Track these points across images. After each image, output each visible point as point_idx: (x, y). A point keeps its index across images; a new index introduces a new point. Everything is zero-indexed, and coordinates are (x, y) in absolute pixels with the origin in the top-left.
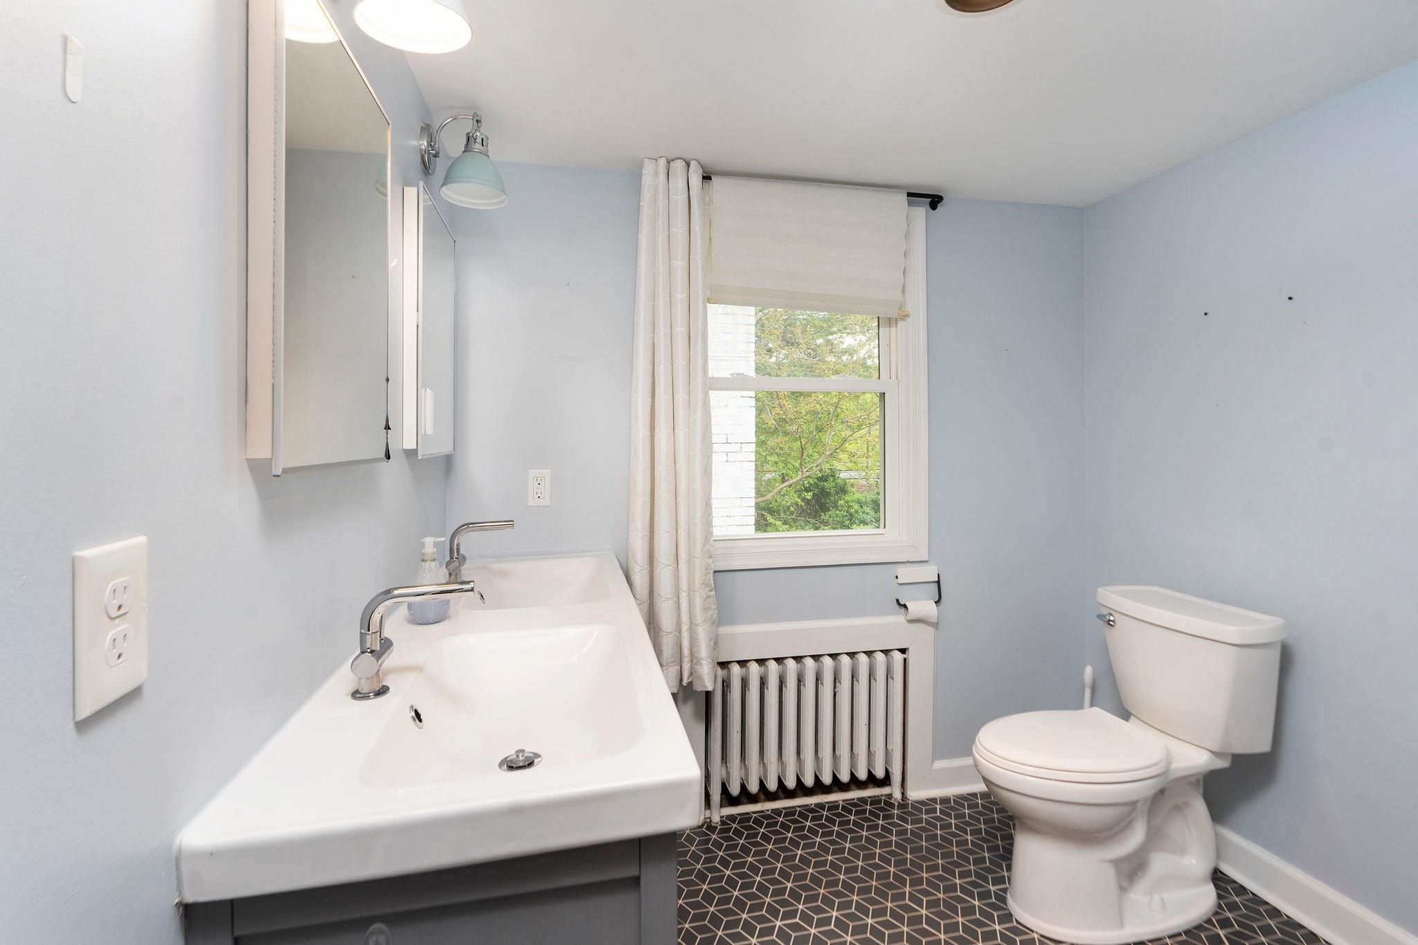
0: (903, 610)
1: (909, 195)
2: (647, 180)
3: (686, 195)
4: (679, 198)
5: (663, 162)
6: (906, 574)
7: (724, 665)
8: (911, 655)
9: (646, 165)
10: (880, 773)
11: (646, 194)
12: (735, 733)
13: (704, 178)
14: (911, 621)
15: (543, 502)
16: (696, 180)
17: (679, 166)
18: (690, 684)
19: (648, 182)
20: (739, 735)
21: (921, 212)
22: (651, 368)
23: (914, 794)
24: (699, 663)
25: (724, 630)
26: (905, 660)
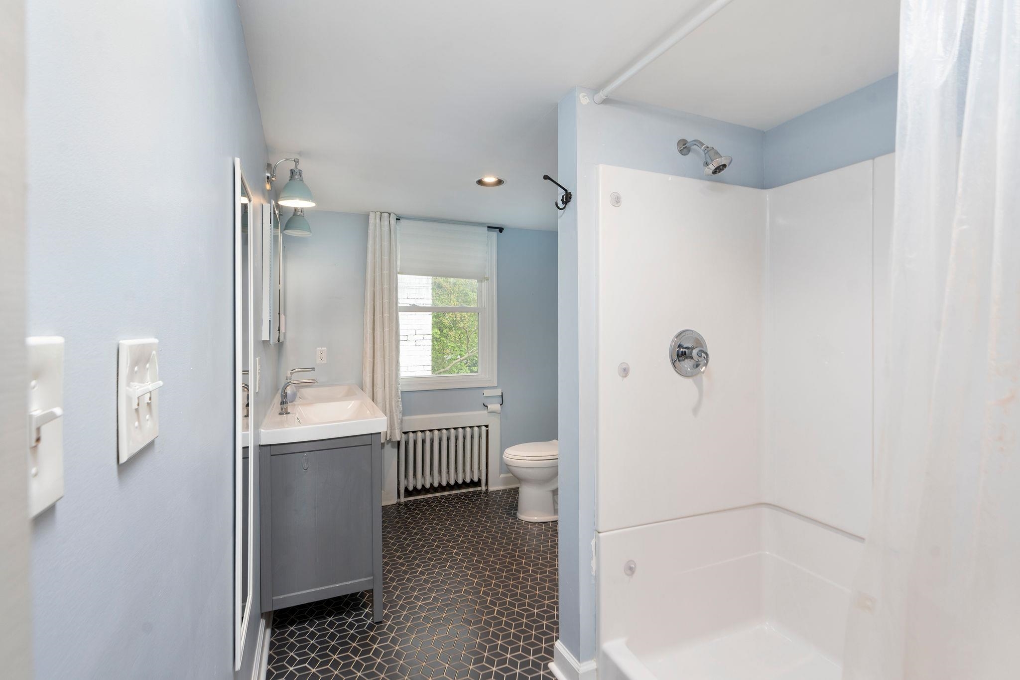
0: (486, 407)
1: (488, 227)
2: (371, 221)
3: (388, 228)
4: (386, 229)
5: (378, 214)
6: (487, 393)
7: (405, 433)
8: (490, 429)
9: (371, 215)
10: (476, 479)
11: (371, 227)
12: (411, 463)
13: (397, 219)
14: (489, 412)
15: (323, 362)
16: (393, 221)
17: (386, 215)
18: (390, 439)
19: (372, 222)
20: (413, 463)
21: (494, 234)
22: (373, 303)
23: (491, 489)
24: (395, 429)
25: (406, 418)
26: (487, 431)
